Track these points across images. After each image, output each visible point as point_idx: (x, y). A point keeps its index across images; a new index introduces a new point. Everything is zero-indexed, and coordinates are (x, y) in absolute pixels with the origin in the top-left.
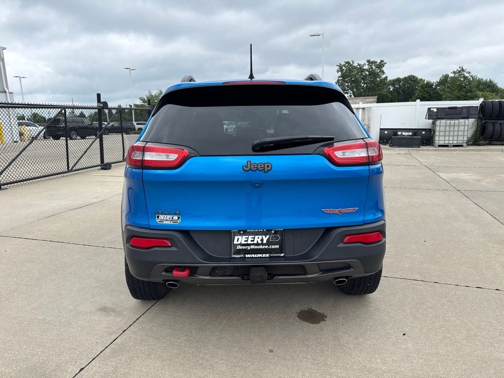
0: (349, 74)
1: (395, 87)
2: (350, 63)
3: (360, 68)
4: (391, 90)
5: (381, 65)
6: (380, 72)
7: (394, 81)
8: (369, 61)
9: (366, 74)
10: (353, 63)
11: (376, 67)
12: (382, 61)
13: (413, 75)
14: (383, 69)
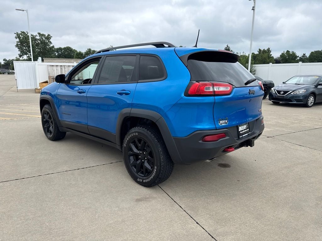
0: (26, 41)
1: (58, 53)
2: (25, 33)
3: (34, 38)
4: (57, 55)
5: (49, 37)
6: (48, 42)
7: (57, 49)
8: (39, 34)
9: (38, 42)
10: (28, 33)
11: (45, 39)
12: (49, 35)
13: (69, 46)
14: (50, 40)
